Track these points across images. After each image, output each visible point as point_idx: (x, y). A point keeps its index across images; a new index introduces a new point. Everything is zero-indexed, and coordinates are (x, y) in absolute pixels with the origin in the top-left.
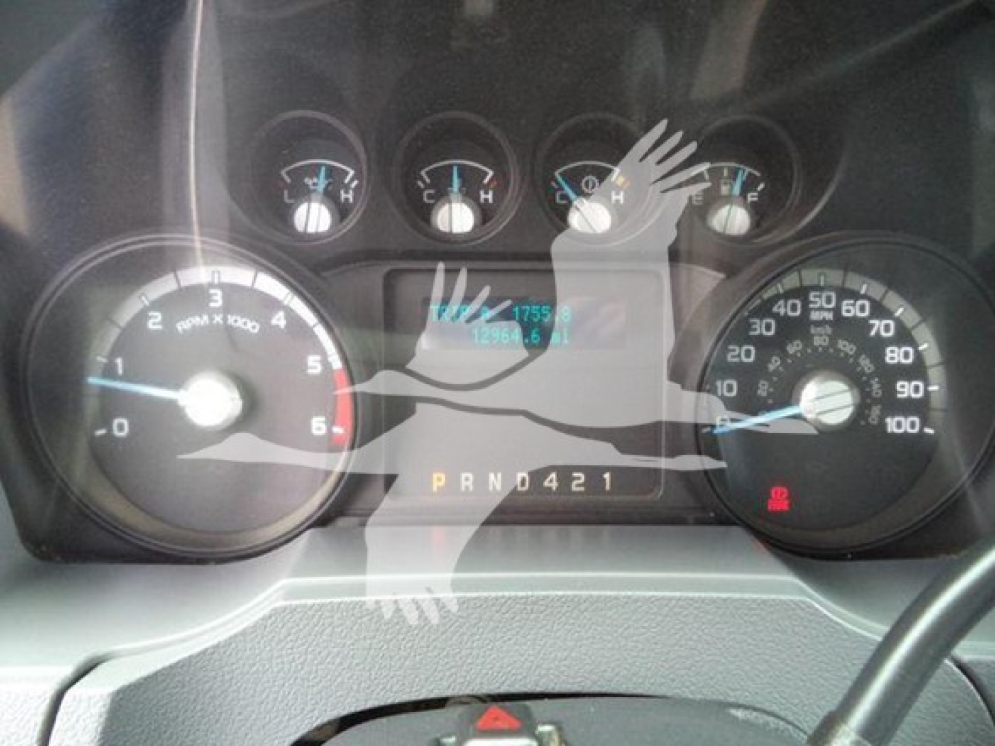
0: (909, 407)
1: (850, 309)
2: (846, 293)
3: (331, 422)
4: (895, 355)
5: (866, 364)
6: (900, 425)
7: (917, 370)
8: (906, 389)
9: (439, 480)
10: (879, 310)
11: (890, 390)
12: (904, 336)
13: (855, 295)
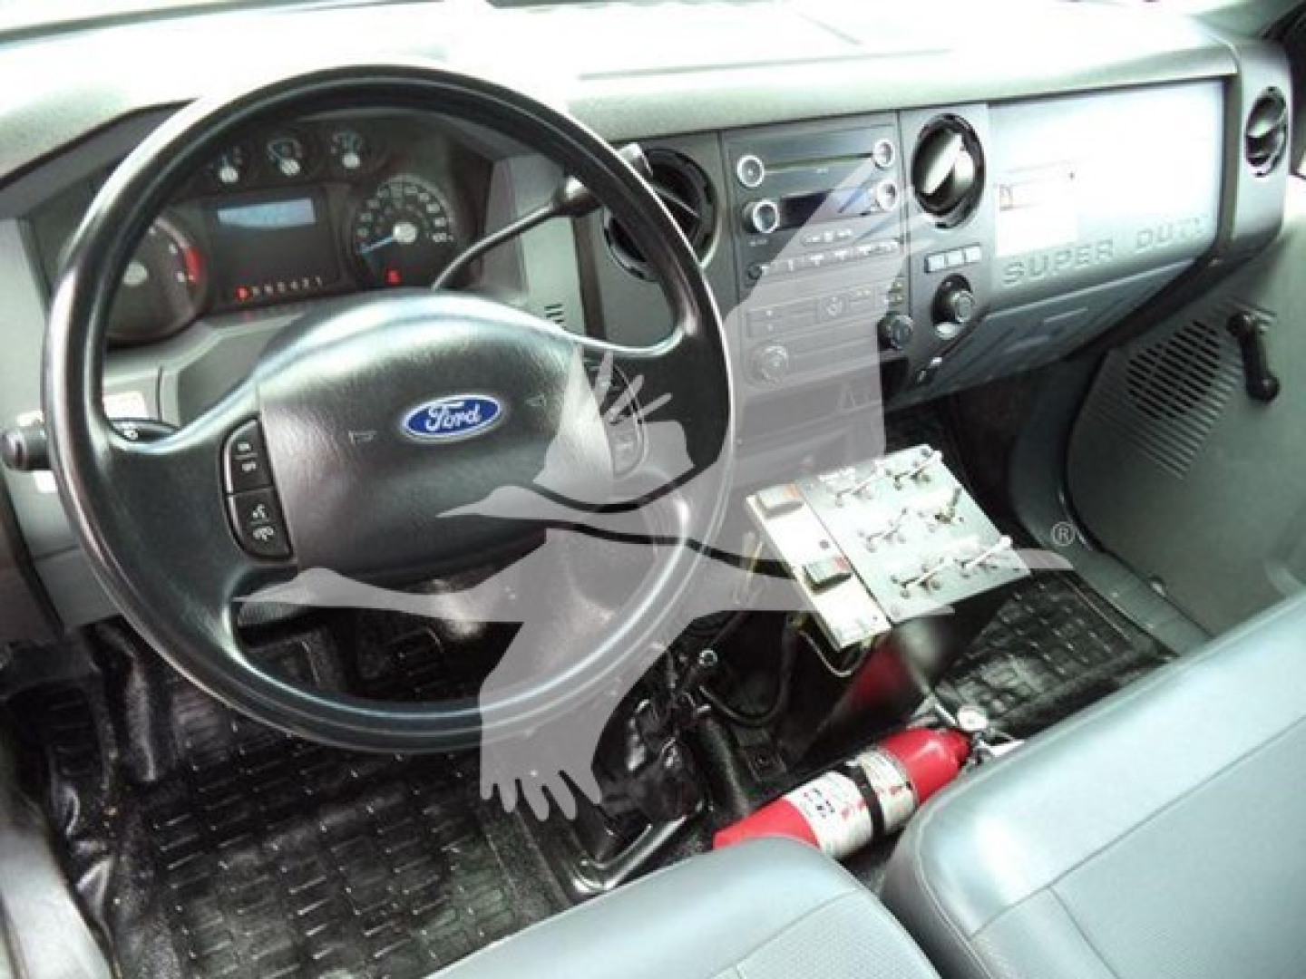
0: (441, 230)
1: (409, 191)
2: (405, 184)
3: (186, 274)
4: (431, 209)
5: (420, 214)
6: (439, 238)
7: (442, 214)
8: (438, 222)
9: (243, 293)
10: (422, 190)
11: (432, 225)
12: (433, 200)
13: (409, 185)
